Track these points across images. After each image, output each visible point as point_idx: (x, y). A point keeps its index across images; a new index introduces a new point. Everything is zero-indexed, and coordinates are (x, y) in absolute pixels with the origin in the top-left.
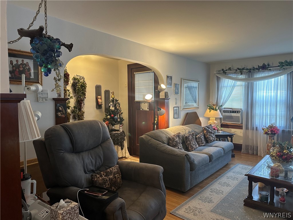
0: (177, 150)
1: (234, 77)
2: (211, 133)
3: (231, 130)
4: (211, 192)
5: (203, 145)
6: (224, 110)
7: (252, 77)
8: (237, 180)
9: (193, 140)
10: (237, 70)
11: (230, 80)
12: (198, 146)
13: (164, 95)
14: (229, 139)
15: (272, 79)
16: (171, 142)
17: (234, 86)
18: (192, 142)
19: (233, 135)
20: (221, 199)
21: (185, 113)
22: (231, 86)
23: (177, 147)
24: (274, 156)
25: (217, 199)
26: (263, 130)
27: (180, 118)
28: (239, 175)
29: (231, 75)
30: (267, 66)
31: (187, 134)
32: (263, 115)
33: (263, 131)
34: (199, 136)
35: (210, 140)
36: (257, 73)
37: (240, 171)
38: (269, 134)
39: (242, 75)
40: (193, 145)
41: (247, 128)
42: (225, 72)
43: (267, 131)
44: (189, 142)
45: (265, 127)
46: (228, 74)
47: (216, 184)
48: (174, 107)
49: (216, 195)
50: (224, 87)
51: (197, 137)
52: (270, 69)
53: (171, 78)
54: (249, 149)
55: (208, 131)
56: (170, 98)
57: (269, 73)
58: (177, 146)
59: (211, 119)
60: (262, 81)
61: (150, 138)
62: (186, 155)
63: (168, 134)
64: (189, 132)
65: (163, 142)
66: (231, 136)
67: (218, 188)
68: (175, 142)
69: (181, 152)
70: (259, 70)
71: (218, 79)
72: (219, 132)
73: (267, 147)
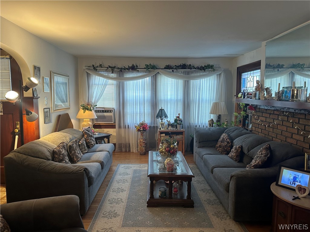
0: (71, 166)
1: (105, 74)
2: (91, 136)
3: (104, 130)
4: (110, 203)
5: (86, 152)
6: (96, 109)
7: (122, 76)
8: (128, 182)
9: (77, 148)
10: (108, 68)
11: (101, 78)
12: (82, 154)
13: (32, 92)
14: (106, 140)
15: (140, 80)
16: (56, 156)
17: (105, 85)
18: (76, 151)
19: (110, 136)
20: (124, 208)
21: (56, 116)
22: (102, 85)
23: (64, 162)
24: (164, 151)
25: (120, 209)
26: (136, 127)
27: (52, 123)
28: (126, 176)
29: (102, 73)
30: (136, 67)
31: (68, 142)
32: (133, 114)
33: (135, 129)
34: (82, 142)
35: (91, 144)
36: (127, 73)
37: (125, 172)
38: (141, 131)
39: (113, 74)
40: (78, 154)
41: (120, 127)
42: (96, 69)
43: (139, 128)
44: (73, 152)
45: (137, 125)
46: (99, 71)
47: (111, 192)
48: (44, 109)
49: (117, 205)
50: (95, 84)
51: (80, 143)
52: (138, 71)
53: (39, 69)
54: (122, 147)
55: (88, 135)
56: (39, 97)
57: (138, 74)
58: (64, 160)
59: (85, 120)
60: (132, 82)
61: (25, 156)
62: (84, 170)
63: (47, 146)
64: (71, 140)
65: (47, 158)
66: (108, 137)
67: (115, 197)
68: (62, 156)
69: (76, 167)
70: (129, 70)
71: (88, 75)
72: (96, 134)
73: (140, 143)
